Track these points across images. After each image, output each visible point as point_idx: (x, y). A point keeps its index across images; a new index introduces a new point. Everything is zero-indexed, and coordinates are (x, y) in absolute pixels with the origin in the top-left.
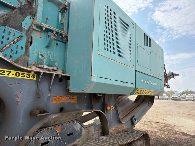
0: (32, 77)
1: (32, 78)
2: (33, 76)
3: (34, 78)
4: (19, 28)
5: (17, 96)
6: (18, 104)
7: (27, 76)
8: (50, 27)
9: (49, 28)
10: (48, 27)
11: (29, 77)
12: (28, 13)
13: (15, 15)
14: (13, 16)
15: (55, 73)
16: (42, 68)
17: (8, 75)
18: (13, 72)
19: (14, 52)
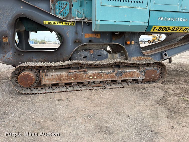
1: (73, 25)
5: (67, 33)
6: (68, 37)
11: (71, 24)
15: (82, 21)
16: (76, 19)
17: (62, 24)
18: (64, 23)
19: (65, 13)
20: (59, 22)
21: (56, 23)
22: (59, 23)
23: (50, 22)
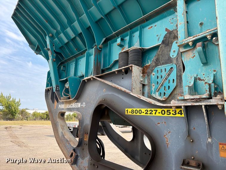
0: (178, 113)
1: (179, 115)
2: (180, 112)
3: (181, 115)
4: (169, 60)
5: (166, 137)
6: (168, 146)
7: (173, 112)
8: (197, 36)
9: (196, 38)
10: (194, 39)
11: (176, 114)
12: (172, 40)
13: (161, 51)
14: (160, 53)
17: (155, 114)
18: (159, 110)
19: (167, 88)
20: (149, 109)
21: (143, 112)
22: (149, 112)
23: (134, 109)
